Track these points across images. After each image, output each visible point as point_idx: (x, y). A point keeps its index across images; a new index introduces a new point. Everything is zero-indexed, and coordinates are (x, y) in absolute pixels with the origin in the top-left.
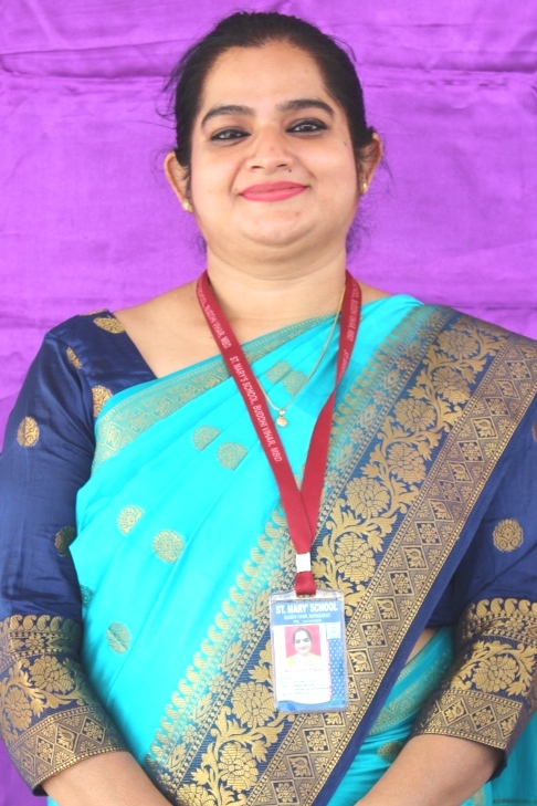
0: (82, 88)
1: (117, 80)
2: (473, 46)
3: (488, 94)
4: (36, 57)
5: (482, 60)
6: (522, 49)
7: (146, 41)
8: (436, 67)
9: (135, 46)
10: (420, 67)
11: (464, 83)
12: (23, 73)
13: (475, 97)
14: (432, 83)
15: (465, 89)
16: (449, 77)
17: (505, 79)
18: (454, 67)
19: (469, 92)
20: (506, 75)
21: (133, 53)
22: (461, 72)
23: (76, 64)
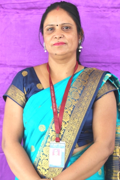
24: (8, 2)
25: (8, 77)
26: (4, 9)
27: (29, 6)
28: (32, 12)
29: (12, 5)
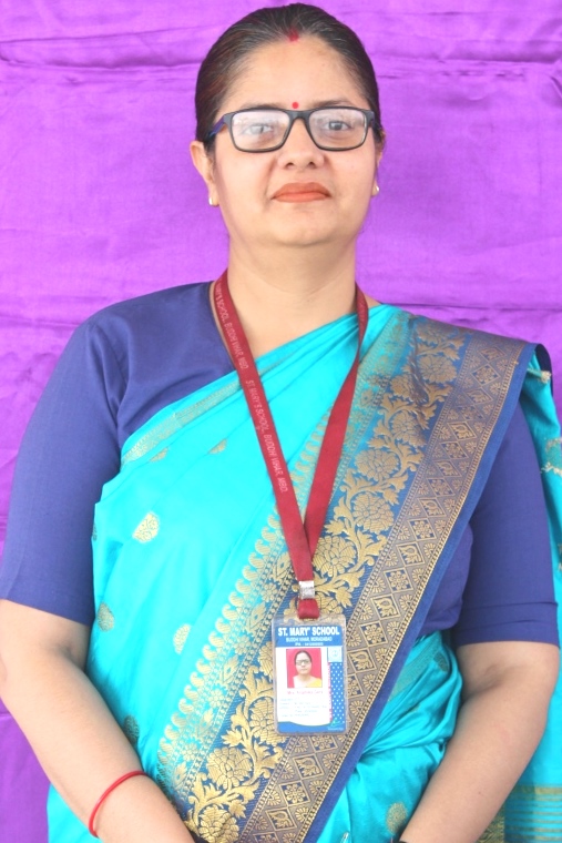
0: (80, 78)
1: (118, 69)
2: (489, 35)
3: (505, 85)
4: (34, 45)
5: (498, 49)
6: (542, 38)
7: (148, 28)
8: (451, 57)
9: (138, 35)
10: (435, 57)
11: (480, 73)
12: (20, 62)
13: (492, 88)
14: (446, 74)
15: (481, 79)
16: (464, 68)
17: (523, 69)
18: (470, 57)
19: (486, 82)
20: (524, 65)
21: (134, 41)
22: (477, 62)
23: (76, 53)
24: (31, 31)
26: (10, 65)
27: (124, 52)
28: (139, 77)
29: (47, 45)
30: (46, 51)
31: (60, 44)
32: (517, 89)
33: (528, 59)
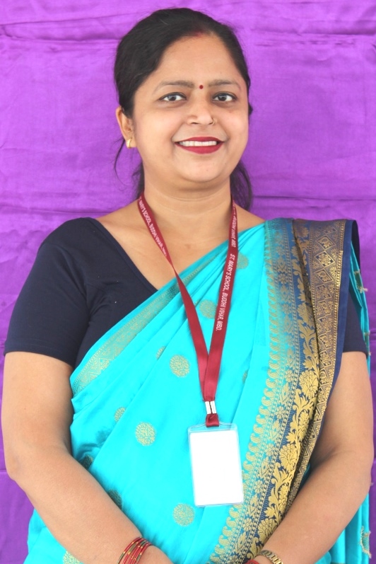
24: (26, 17)
25: (26, 243)
26: (12, 39)
27: (88, 30)
28: (98, 47)
29: (36, 26)
30: (37, 30)
31: (46, 26)
32: (351, 53)
33: (358, 33)
